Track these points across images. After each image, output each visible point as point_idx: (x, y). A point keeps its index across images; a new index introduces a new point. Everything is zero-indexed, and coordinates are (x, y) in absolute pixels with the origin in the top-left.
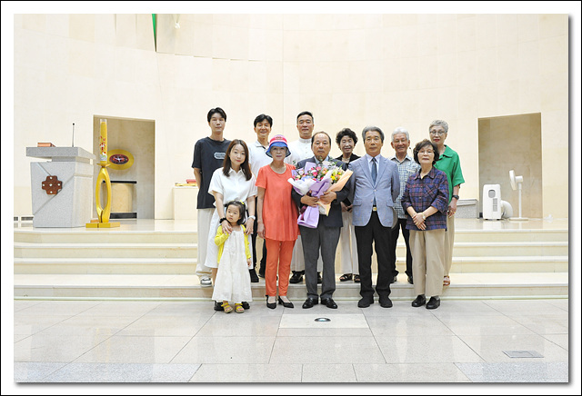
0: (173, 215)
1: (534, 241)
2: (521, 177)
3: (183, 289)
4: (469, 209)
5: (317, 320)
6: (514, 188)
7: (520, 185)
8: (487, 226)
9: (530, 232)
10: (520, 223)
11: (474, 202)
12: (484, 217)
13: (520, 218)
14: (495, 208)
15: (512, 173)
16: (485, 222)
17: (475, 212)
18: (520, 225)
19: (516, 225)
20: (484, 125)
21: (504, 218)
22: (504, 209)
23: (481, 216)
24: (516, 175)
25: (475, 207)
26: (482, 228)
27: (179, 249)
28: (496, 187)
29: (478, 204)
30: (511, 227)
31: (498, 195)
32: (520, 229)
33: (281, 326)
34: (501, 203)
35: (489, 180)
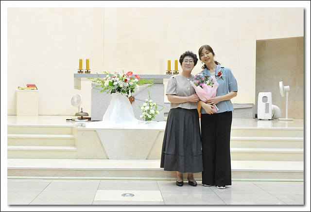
0: (16, 112)
1: (296, 136)
2: (288, 87)
3: (20, 170)
4: (247, 111)
5: (124, 195)
6: (282, 95)
7: (287, 93)
8: (260, 125)
9: (293, 130)
10: (287, 122)
11: (251, 106)
12: (259, 118)
13: (287, 119)
14: (267, 111)
15: (281, 83)
16: (259, 122)
17: (251, 113)
18: (287, 124)
19: (283, 124)
20: (261, 45)
21: (274, 118)
22: (274, 111)
23: (256, 116)
24: (284, 85)
25: (252, 110)
26: (257, 126)
27: (19, 138)
28: (269, 95)
29: (254, 107)
30: (279, 125)
31: (270, 101)
32: (287, 127)
33: (96, 199)
34: (272, 107)
35: (264, 88)
